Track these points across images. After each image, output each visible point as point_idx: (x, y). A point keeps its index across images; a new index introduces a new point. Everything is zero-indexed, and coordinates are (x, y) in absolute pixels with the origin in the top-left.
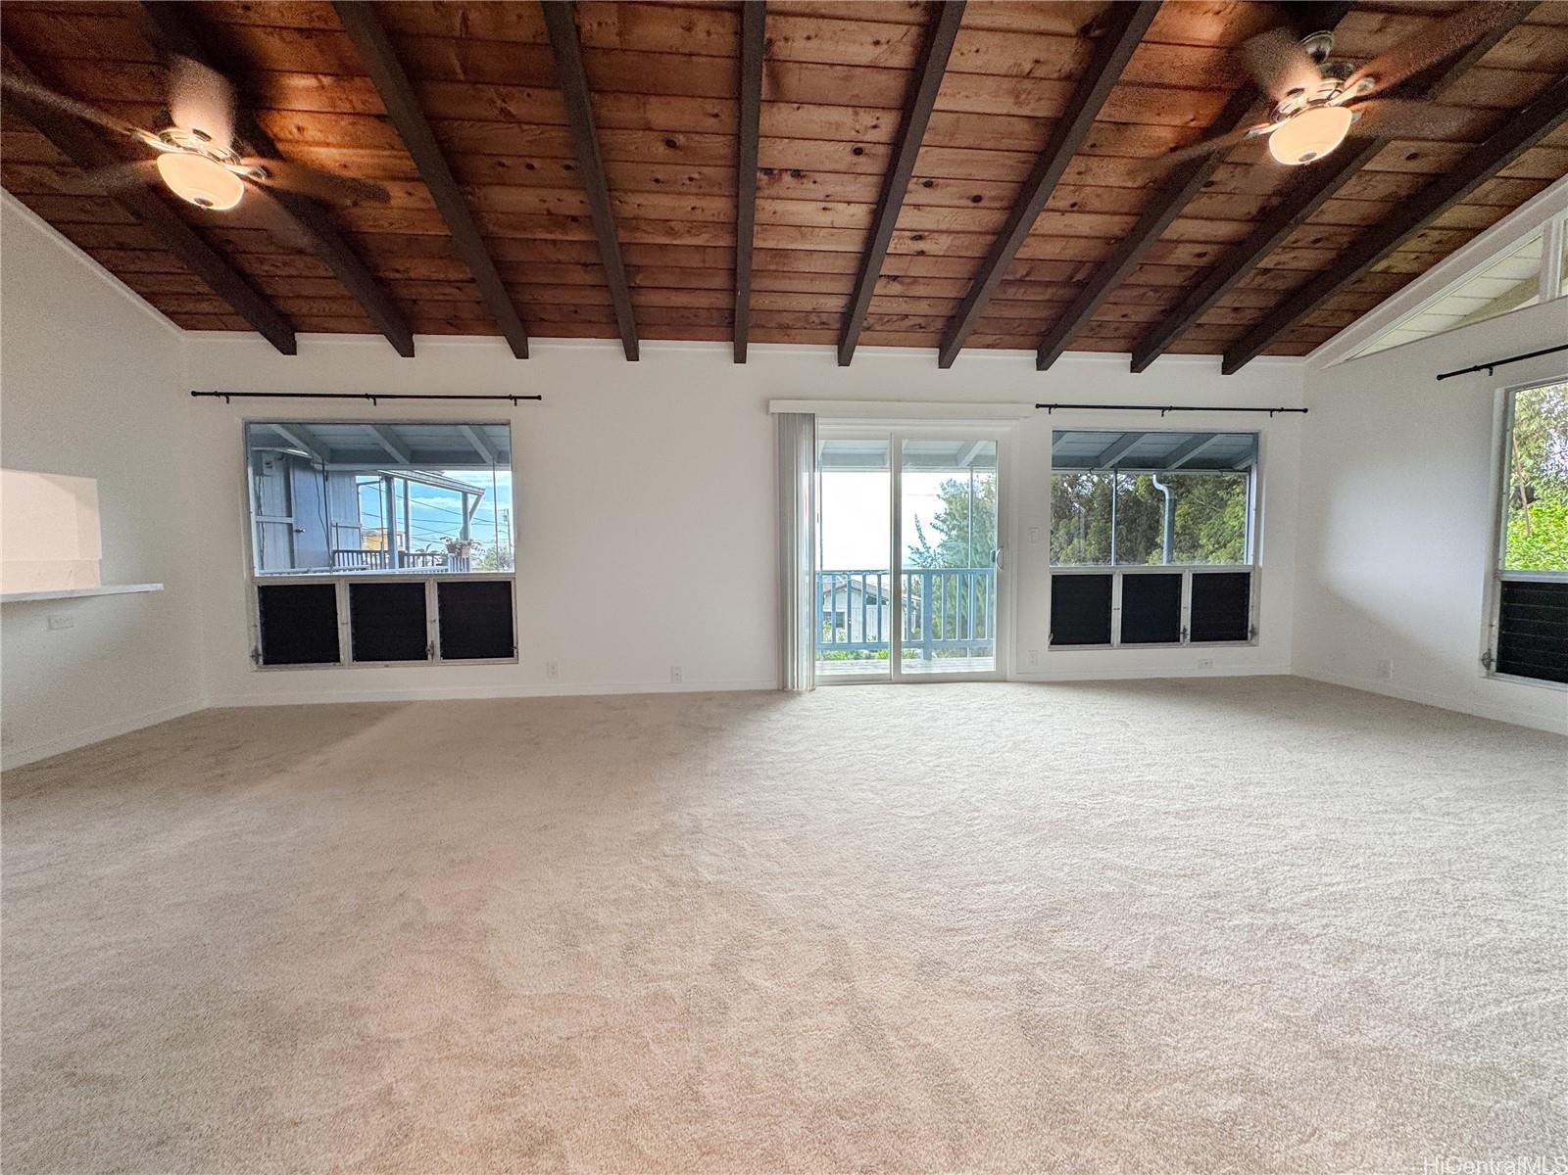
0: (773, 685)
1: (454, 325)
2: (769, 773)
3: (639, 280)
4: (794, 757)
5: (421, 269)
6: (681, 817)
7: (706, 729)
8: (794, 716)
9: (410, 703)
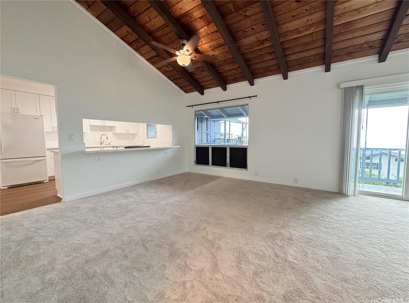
0: (336, 190)
1: (236, 80)
2: (326, 226)
3: (288, 52)
4: (339, 222)
5: (227, 68)
6: (286, 232)
7: (303, 202)
8: (343, 205)
9: (222, 177)
